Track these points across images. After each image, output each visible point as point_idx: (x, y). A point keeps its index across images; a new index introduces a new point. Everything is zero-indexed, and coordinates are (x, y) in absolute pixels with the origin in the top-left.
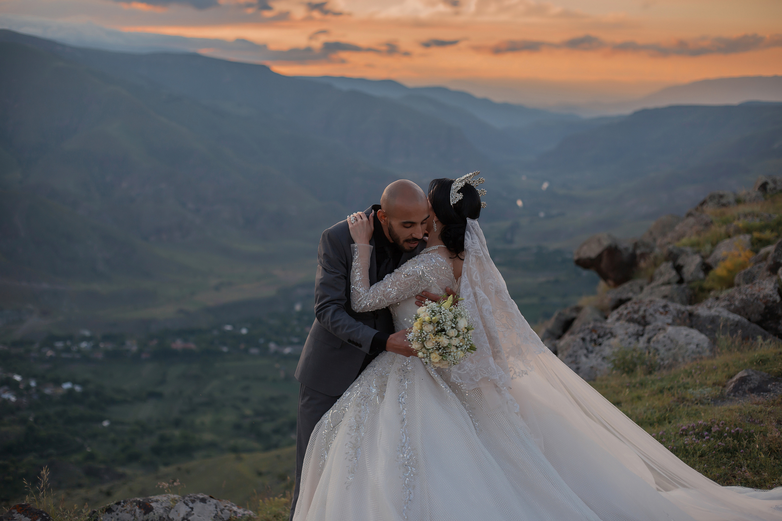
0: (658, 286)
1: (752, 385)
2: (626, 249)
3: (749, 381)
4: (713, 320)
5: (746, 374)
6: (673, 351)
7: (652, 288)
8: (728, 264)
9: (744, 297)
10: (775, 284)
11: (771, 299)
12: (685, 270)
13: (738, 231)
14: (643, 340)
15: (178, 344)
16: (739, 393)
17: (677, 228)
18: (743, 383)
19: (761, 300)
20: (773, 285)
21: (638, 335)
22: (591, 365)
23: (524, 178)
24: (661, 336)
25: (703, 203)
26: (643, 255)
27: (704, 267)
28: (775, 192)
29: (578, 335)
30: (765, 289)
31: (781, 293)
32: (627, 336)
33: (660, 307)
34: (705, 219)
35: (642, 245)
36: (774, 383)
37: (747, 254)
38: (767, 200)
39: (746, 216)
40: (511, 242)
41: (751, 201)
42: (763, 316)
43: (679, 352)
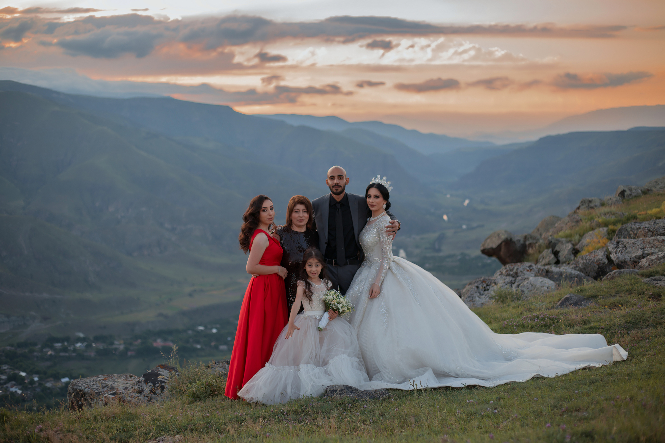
1: (572, 302)
2: (519, 241)
3: (570, 299)
4: (561, 274)
5: (569, 296)
6: (533, 291)
8: (590, 248)
9: (585, 261)
10: (605, 252)
11: (602, 262)
12: (560, 254)
13: (599, 225)
14: (514, 286)
15: (159, 343)
17: (556, 225)
18: (567, 301)
19: (595, 263)
20: (603, 252)
21: (512, 283)
22: (482, 302)
23: (448, 196)
24: (525, 283)
25: (578, 208)
26: (530, 245)
27: (574, 252)
28: (631, 197)
29: (474, 285)
30: (598, 256)
31: (608, 258)
32: (504, 284)
33: (527, 267)
34: (577, 218)
35: (531, 238)
36: (586, 301)
37: (604, 241)
38: (623, 203)
39: (605, 214)
40: (439, 250)
41: (611, 204)
42: (596, 273)
43: (536, 292)
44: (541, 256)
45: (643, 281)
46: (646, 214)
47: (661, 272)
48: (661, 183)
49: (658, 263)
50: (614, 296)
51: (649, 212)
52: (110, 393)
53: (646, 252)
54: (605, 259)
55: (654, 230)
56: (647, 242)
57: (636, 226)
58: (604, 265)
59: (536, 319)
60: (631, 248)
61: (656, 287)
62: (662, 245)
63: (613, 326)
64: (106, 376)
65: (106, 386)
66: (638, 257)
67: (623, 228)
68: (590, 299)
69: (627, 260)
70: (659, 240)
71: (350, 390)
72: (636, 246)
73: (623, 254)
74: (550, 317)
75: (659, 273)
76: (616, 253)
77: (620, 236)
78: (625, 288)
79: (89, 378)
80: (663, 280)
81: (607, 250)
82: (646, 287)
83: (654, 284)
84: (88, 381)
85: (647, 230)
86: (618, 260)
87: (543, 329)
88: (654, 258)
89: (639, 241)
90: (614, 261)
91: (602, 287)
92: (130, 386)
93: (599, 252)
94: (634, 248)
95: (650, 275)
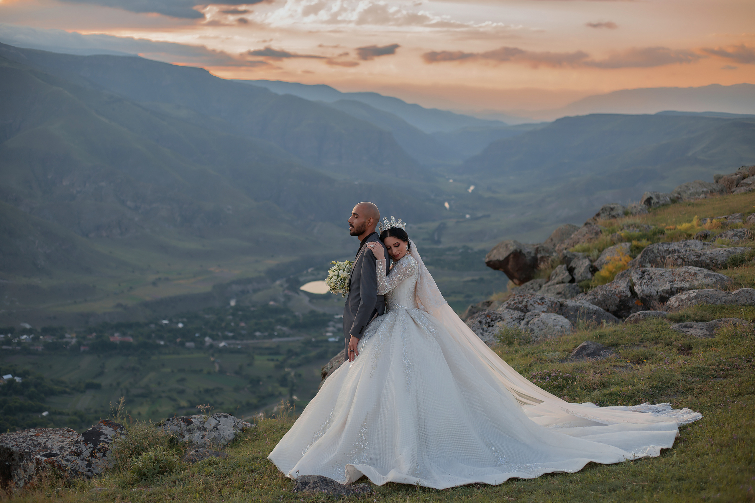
0: (553, 285)
1: (589, 352)
2: (529, 253)
3: (587, 348)
4: (577, 309)
5: (586, 344)
6: (544, 331)
7: (549, 286)
8: (610, 267)
9: (605, 293)
10: (628, 283)
11: (624, 294)
12: (576, 271)
13: (621, 240)
14: (523, 322)
15: (117, 338)
16: (579, 356)
17: (572, 236)
18: (583, 350)
19: (617, 295)
20: (626, 283)
21: (521, 319)
23: (451, 181)
24: (536, 320)
25: (598, 215)
26: (542, 259)
27: (591, 269)
28: (658, 206)
29: (477, 319)
30: (620, 286)
31: (632, 290)
32: (512, 320)
33: (538, 299)
34: (597, 228)
35: (543, 250)
36: (605, 351)
37: (626, 258)
38: (649, 212)
39: (629, 226)
40: (438, 242)
41: (636, 213)
42: (617, 307)
43: (548, 332)
44: (553, 272)
45: (671, 327)
46: (675, 229)
47: (692, 316)
48: (693, 187)
49: (689, 304)
50: (638, 345)
51: (679, 227)
52: (42, 454)
53: (675, 286)
54: (628, 291)
55: (685, 256)
56: (677, 274)
57: (664, 248)
58: (627, 298)
59: (548, 377)
60: (658, 280)
61: (686, 336)
62: (694, 278)
63: (637, 392)
64: (39, 430)
65: (38, 444)
66: (666, 291)
67: (649, 249)
68: (610, 348)
69: (653, 293)
70: (690, 273)
71: (325, 483)
72: (664, 278)
73: (649, 286)
74: (564, 376)
75: (690, 318)
76: (641, 285)
77: (645, 259)
78: (650, 335)
79: (19, 432)
80: (694, 327)
81: (630, 280)
82: (674, 336)
83: (683, 332)
84: (17, 436)
85: (676, 257)
86: (643, 293)
87: (555, 391)
88: (685, 298)
89: (668, 273)
90: (638, 294)
91: (624, 333)
92: (67, 445)
93: (621, 283)
94: (661, 280)
95: (679, 320)
